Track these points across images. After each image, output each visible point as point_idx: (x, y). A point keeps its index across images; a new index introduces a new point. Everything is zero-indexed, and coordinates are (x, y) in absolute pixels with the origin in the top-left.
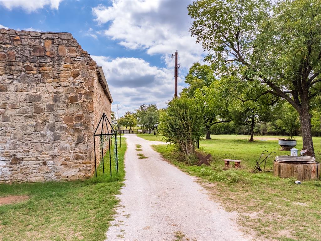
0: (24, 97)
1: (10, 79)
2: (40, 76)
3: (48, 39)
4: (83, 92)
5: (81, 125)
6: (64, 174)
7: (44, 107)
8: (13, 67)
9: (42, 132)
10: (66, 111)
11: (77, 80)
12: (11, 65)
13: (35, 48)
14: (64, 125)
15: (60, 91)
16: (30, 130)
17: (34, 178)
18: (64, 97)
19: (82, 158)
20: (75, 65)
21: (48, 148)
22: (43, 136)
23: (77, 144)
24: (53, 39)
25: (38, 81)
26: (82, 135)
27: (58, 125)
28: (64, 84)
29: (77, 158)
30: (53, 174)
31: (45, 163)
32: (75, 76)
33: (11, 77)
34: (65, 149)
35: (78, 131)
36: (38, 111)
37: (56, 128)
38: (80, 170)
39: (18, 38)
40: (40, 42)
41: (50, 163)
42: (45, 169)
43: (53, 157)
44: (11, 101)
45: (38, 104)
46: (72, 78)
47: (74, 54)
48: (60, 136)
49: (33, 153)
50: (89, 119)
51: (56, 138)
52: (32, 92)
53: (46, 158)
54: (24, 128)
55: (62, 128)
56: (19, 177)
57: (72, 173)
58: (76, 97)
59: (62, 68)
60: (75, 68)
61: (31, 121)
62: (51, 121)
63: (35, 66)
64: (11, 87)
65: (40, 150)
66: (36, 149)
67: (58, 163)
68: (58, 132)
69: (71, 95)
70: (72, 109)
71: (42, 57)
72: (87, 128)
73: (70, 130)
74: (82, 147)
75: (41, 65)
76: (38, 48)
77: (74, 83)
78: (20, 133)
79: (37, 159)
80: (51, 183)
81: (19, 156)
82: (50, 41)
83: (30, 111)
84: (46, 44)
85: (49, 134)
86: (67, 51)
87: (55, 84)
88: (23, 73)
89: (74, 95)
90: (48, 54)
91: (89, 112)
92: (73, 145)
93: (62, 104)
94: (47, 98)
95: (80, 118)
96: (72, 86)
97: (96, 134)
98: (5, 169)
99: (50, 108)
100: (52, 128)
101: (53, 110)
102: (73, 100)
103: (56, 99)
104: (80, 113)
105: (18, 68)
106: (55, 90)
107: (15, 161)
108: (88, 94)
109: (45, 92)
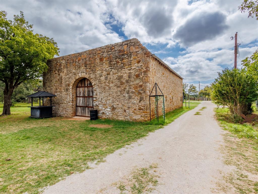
0: (116, 77)
1: (111, 69)
2: (122, 65)
3: (125, 44)
4: (143, 71)
5: (142, 90)
6: (134, 118)
7: (124, 81)
8: (112, 63)
9: (124, 95)
10: (135, 83)
11: (140, 65)
12: (111, 62)
13: (120, 51)
14: (134, 91)
15: (132, 72)
16: (119, 93)
17: (121, 118)
18: (133, 75)
19: (142, 109)
20: (138, 56)
21: (126, 103)
22: (124, 96)
23: (140, 101)
24: (128, 44)
25: (122, 68)
26: (142, 96)
27: (131, 90)
28: (133, 68)
29: (140, 109)
30: (129, 117)
31: (125, 111)
32: (139, 62)
33: (111, 68)
34: (134, 104)
35: (140, 93)
36: (122, 83)
37: (130, 92)
38: (141, 116)
39: (113, 48)
40: (122, 47)
41: (127, 111)
42: (125, 113)
43: (129, 108)
44: (111, 79)
45: (122, 80)
46: (137, 64)
47: (137, 50)
48: (131, 97)
49: (120, 105)
50: (146, 87)
51: (130, 98)
52: (119, 74)
53: (126, 108)
54: (116, 93)
55: (132, 92)
56: (115, 117)
57: (137, 117)
58: (139, 74)
59: (132, 59)
60: (138, 58)
61: (119, 89)
62: (127, 88)
63: (120, 60)
64: (111, 73)
65: (123, 104)
66: (121, 103)
67: (131, 111)
68: (131, 94)
69: (136, 73)
70: (137, 81)
71: (123, 55)
72: (145, 92)
73: (137, 93)
74: (142, 103)
75: (123, 59)
76: (121, 51)
77: (138, 67)
78: (115, 95)
79: (122, 109)
80: (128, 121)
81: (115, 106)
82: (126, 46)
83: (119, 84)
84: (125, 47)
85: (127, 95)
86: (134, 49)
87: (129, 68)
88: (116, 65)
89: (138, 73)
90: (125, 52)
91: (146, 83)
92: (138, 102)
93: (132, 79)
94: (125, 76)
95: (141, 86)
96: (137, 68)
97: (151, 95)
98: (110, 112)
99: (127, 82)
100: (128, 93)
101: (128, 83)
102: (138, 76)
103: (129, 77)
104: (141, 83)
105: (113, 63)
106: (129, 72)
107: (113, 109)
108: (145, 72)
109: (125, 73)
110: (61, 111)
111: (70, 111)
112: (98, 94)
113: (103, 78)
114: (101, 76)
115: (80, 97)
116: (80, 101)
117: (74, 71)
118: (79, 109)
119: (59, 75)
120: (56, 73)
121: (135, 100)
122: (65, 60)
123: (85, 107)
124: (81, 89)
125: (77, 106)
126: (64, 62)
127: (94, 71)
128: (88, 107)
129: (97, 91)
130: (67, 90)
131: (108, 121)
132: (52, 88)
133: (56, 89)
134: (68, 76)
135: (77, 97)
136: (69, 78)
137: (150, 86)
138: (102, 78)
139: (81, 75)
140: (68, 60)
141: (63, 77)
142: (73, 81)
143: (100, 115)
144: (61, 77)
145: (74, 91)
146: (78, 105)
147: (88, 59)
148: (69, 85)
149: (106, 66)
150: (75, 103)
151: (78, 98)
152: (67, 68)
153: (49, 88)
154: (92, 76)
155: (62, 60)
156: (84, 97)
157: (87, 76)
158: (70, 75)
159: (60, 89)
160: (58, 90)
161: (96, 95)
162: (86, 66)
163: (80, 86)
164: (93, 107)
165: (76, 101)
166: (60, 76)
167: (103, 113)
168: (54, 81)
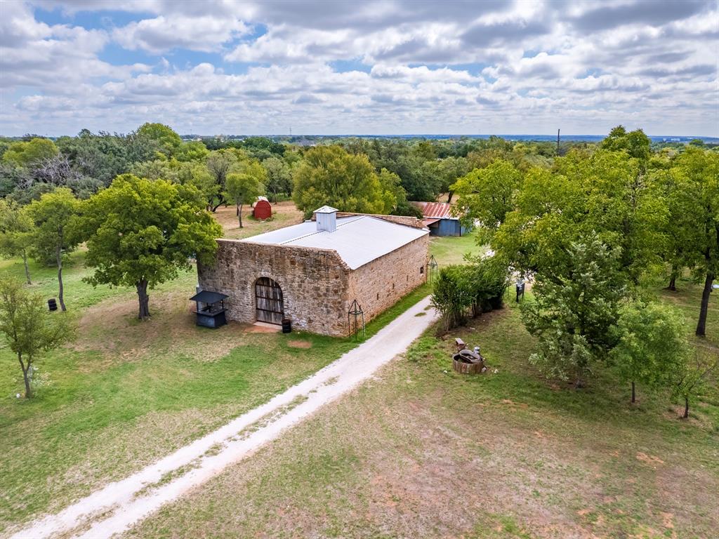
0: (312, 287)
1: (305, 276)
2: (319, 276)
3: (322, 255)
4: (341, 288)
5: (341, 307)
6: (333, 333)
7: (322, 294)
8: (306, 270)
9: (322, 308)
10: (333, 298)
11: (338, 280)
13: (316, 261)
14: (332, 306)
15: (330, 286)
16: (316, 306)
17: (319, 332)
18: (331, 289)
19: (341, 326)
20: (336, 271)
21: (324, 317)
22: (322, 310)
23: (339, 317)
25: (318, 279)
26: (341, 313)
27: (329, 305)
28: (331, 282)
29: (339, 325)
30: (327, 331)
31: (323, 325)
32: (337, 278)
34: (333, 319)
35: (339, 310)
36: (319, 296)
38: (340, 332)
39: (308, 253)
40: (318, 256)
41: (326, 325)
42: (323, 328)
43: (327, 322)
44: (307, 289)
45: (319, 292)
46: (335, 279)
47: (335, 265)
48: (330, 311)
49: (318, 318)
50: (344, 304)
51: (328, 312)
52: (316, 285)
53: (324, 322)
54: (313, 304)
56: (312, 330)
57: (337, 333)
59: (329, 272)
60: (336, 273)
61: (316, 301)
62: (325, 302)
63: (316, 270)
64: (306, 281)
65: (321, 317)
67: (330, 326)
68: (329, 309)
70: (336, 297)
71: (319, 265)
72: (343, 309)
73: (335, 309)
74: (341, 320)
75: (319, 270)
77: (336, 282)
78: (311, 306)
79: (320, 322)
80: (327, 336)
81: (311, 319)
83: (316, 296)
84: (321, 258)
85: (325, 309)
86: (332, 262)
87: (327, 281)
88: (311, 274)
89: (336, 289)
90: (322, 263)
91: (344, 300)
92: (337, 318)
93: (330, 293)
94: (323, 289)
95: (340, 303)
96: (335, 284)
98: (306, 324)
99: (325, 295)
100: (326, 306)
102: (336, 292)
103: (327, 290)
104: (340, 300)
105: (308, 271)
106: (327, 285)
107: (310, 321)
108: (344, 290)
109: (322, 285)
110: (233, 314)
111: (250, 316)
112: (290, 302)
113: (295, 285)
114: (293, 282)
115: (261, 297)
116: (263, 303)
117: (252, 266)
118: (262, 312)
119: (228, 266)
120: (222, 262)
121: (334, 315)
122: (236, 247)
123: (271, 312)
124: (263, 289)
125: (257, 309)
126: (235, 250)
127: (284, 273)
128: (275, 312)
129: (288, 299)
130: (243, 288)
131: (305, 335)
132: (216, 280)
133: (224, 284)
134: (243, 271)
135: (257, 297)
136: (246, 274)
137: (349, 302)
138: (294, 284)
139: (263, 274)
140: (241, 249)
141: (235, 270)
142: (252, 279)
143: (293, 325)
144: (232, 270)
145: (254, 289)
146: (259, 307)
147: (274, 256)
148: (246, 283)
149: (299, 272)
150: (255, 305)
151: (260, 299)
152: (241, 259)
153: (211, 280)
154: (281, 279)
155: (232, 246)
156: (268, 298)
157: (274, 277)
158: (248, 269)
159: (232, 286)
160: (228, 286)
161: (288, 302)
162: (271, 265)
163: (262, 283)
164: (282, 313)
165: (257, 302)
166: (230, 268)
167: (298, 324)
168: (219, 273)
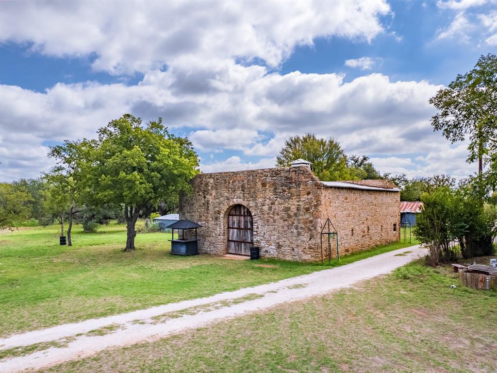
0: (282, 208)
1: (276, 197)
2: (290, 195)
3: (293, 171)
4: (313, 204)
5: (313, 226)
6: (303, 258)
7: (292, 214)
8: (277, 190)
9: (292, 230)
10: (304, 217)
11: (310, 196)
12: (276, 189)
13: (287, 178)
14: (303, 226)
15: (301, 204)
16: (286, 228)
17: (289, 258)
18: (302, 208)
19: (313, 248)
20: (308, 187)
21: (295, 240)
22: (292, 232)
23: (310, 239)
24: (296, 171)
25: (289, 198)
26: (312, 233)
27: (300, 225)
28: (302, 199)
29: (310, 248)
30: (297, 256)
31: (293, 250)
32: (308, 194)
33: (276, 196)
34: (303, 241)
35: (310, 230)
36: (289, 216)
37: (299, 227)
38: (312, 256)
39: (279, 173)
40: (289, 174)
41: (296, 249)
42: (293, 252)
43: (298, 246)
44: (277, 211)
45: (289, 212)
46: (306, 196)
47: (306, 180)
48: (301, 233)
49: (287, 243)
50: (316, 223)
51: (299, 234)
52: (286, 205)
53: (294, 246)
54: (283, 227)
55: (302, 228)
56: (281, 256)
57: (307, 257)
58: (309, 207)
59: (301, 189)
60: (308, 189)
61: (286, 223)
62: (296, 222)
63: (287, 189)
64: (276, 203)
65: (291, 241)
66: (289, 240)
67: (300, 250)
68: (300, 230)
69: (306, 206)
70: (307, 216)
71: (290, 183)
72: (315, 229)
73: (306, 229)
74: (313, 241)
75: (290, 188)
76: (288, 178)
77: (308, 199)
78: (281, 229)
79: (289, 247)
80: (296, 262)
81: (281, 244)
82: (294, 173)
83: (286, 216)
84: (293, 174)
85: (295, 231)
86: (303, 178)
87: (298, 200)
88: (282, 193)
89: (308, 206)
90: (293, 181)
91: (316, 218)
92: (308, 239)
93: (301, 213)
94: (294, 209)
95: (311, 222)
96: (307, 201)
97: (323, 232)
98: (274, 251)
99: (295, 215)
100: (297, 228)
101: (297, 216)
102: (307, 210)
103: (298, 209)
104: (311, 219)
105: (279, 191)
106: (298, 204)
107: (279, 246)
108: (316, 206)
109: (293, 204)
110: (206, 246)
111: (221, 247)
112: (260, 227)
113: (266, 208)
114: (263, 205)
115: (233, 228)
116: (234, 234)
117: (226, 194)
118: (233, 244)
119: (205, 197)
120: (199, 195)
121: (305, 237)
122: (213, 178)
123: (241, 242)
124: (235, 218)
125: (229, 241)
126: (212, 181)
127: (254, 198)
128: (245, 243)
129: (258, 223)
130: (216, 219)
131: (272, 261)
132: (193, 214)
133: (200, 216)
134: (218, 201)
135: (229, 228)
136: (220, 204)
137: (321, 221)
138: (264, 207)
139: (236, 201)
140: (217, 179)
141: (211, 201)
142: (225, 208)
143: (262, 253)
144: (208, 201)
145: (226, 220)
146: (230, 239)
147: (246, 182)
148: (219, 212)
149: (269, 194)
150: (226, 236)
151: (231, 230)
152: (217, 189)
153: (189, 214)
154: (252, 204)
155: (209, 178)
156: (239, 228)
157: (245, 203)
158: (222, 199)
159: (207, 217)
160: (203, 218)
161: (257, 228)
162: (243, 191)
163: (234, 213)
164: (252, 243)
165: (228, 233)
166: (206, 199)
167: (267, 251)
168: (196, 205)
